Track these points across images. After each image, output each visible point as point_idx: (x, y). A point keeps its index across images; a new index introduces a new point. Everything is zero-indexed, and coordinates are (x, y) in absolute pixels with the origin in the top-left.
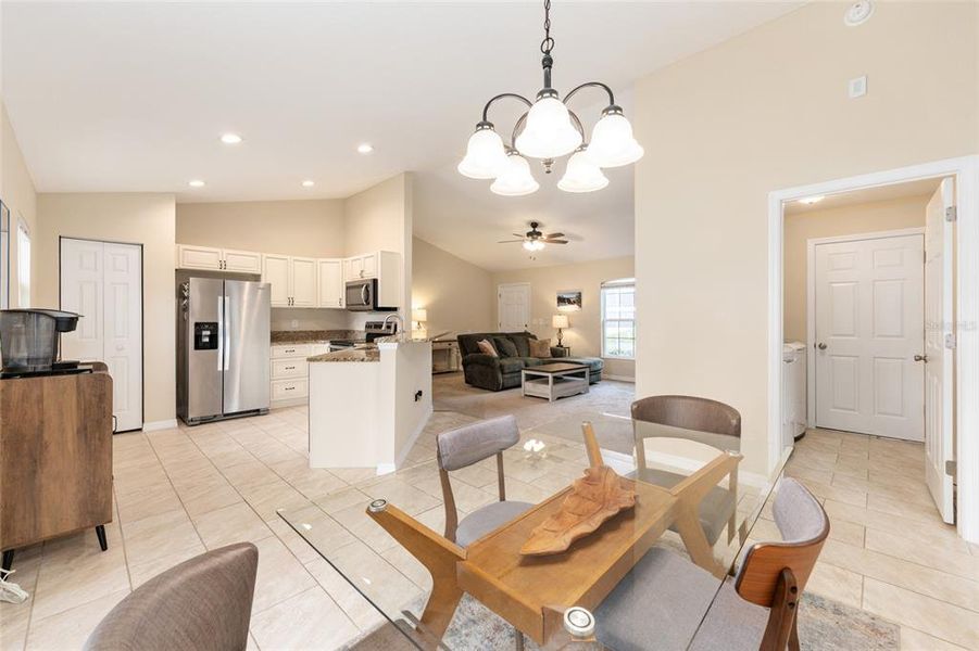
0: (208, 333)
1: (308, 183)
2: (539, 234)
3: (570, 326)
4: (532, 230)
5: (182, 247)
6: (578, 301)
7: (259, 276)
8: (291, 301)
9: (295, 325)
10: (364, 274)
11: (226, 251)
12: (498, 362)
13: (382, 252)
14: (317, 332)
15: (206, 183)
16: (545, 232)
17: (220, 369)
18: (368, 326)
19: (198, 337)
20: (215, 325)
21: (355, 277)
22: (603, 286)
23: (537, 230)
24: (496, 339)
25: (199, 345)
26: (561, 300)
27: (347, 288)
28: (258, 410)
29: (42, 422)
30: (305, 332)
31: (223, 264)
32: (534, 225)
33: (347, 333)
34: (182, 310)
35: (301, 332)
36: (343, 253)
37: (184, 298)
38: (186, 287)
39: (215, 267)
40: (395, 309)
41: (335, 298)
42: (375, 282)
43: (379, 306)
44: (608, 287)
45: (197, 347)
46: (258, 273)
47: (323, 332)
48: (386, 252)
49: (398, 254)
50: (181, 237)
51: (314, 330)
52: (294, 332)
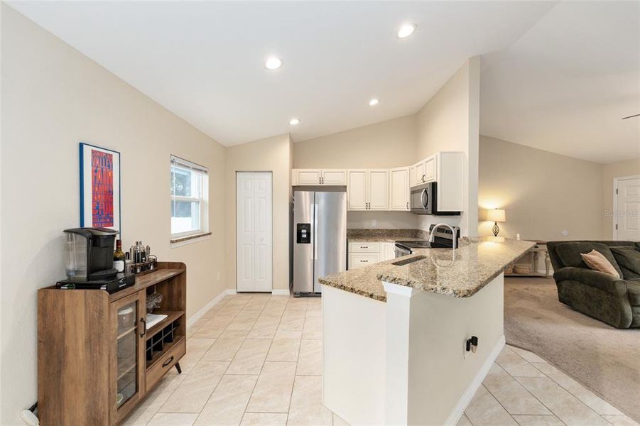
0: (306, 231)
1: (374, 102)
7: (345, 187)
8: (368, 205)
9: (373, 225)
10: (425, 179)
11: (323, 171)
12: (622, 289)
13: (441, 153)
14: (391, 230)
15: (300, 120)
17: (312, 258)
18: (432, 229)
19: (299, 234)
20: (309, 226)
21: (417, 182)
24: (617, 252)
25: (299, 240)
27: (412, 193)
29: (64, 330)
30: (381, 230)
31: (321, 180)
33: (416, 232)
35: (378, 230)
39: (315, 183)
40: (458, 213)
41: (401, 202)
42: (434, 185)
43: (438, 210)
46: (345, 184)
47: (396, 230)
48: (444, 153)
49: (461, 152)
50: (295, 164)
51: (390, 228)
52: (374, 230)
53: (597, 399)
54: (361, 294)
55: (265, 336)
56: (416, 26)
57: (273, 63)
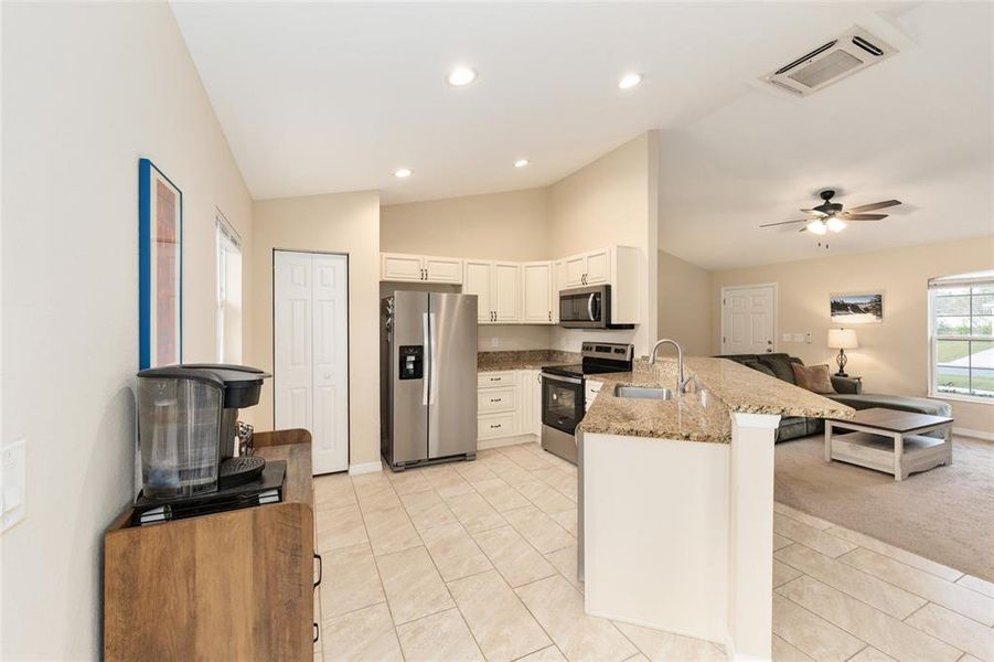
0: (413, 358)
2: (838, 207)
3: (860, 346)
4: (822, 202)
5: (385, 255)
6: (876, 307)
7: (460, 286)
8: (494, 315)
10: (588, 280)
11: (427, 258)
13: (618, 247)
14: (519, 352)
16: (848, 202)
17: (425, 403)
18: (586, 347)
19: (403, 363)
20: (421, 348)
21: (573, 283)
22: (931, 283)
23: (832, 201)
25: (404, 375)
26: (838, 307)
27: (562, 298)
28: (464, 455)
29: (193, 617)
30: (506, 352)
31: (424, 273)
32: (827, 195)
33: (551, 354)
34: (386, 331)
35: (501, 352)
36: (547, 255)
37: (388, 315)
38: (390, 302)
39: (415, 278)
40: (632, 327)
41: (546, 310)
42: (608, 288)
43: (613, 323)
44: (943, 286)
45: (401, 378)
46: (460, 282)
47: (525, 352)
48: (623, 247)
49: (635, 248)
50: (385, 244)
51: (516, 349)
52: (494, 353)
53: (809, 517)
54: (668, 437)
55: (406, 543)
56: (643, 76)
57: (461, 76)
